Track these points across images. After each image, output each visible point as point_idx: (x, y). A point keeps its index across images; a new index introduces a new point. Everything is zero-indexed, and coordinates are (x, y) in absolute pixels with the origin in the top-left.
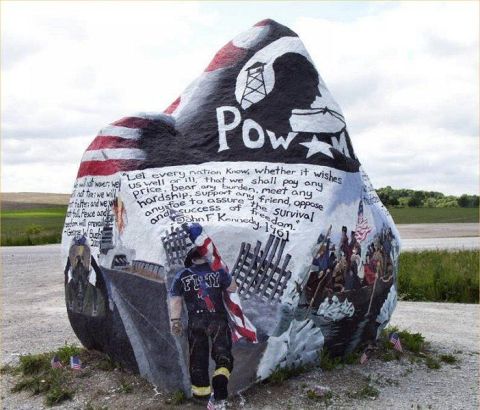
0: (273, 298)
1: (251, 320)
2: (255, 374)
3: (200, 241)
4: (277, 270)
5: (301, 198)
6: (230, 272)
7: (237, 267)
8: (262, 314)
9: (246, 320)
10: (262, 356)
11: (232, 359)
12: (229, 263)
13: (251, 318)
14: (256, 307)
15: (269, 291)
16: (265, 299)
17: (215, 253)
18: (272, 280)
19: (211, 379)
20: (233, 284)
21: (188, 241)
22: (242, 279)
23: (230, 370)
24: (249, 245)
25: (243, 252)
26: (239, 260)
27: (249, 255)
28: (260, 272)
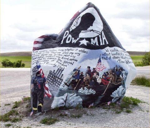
0: (57, 86)
1: (50, 92)
2: (51, 107)
3: (39, 70)
4: (59, 78)
5: (72, 58)
6: (46, 78)
7: (48, 77)
8: (54, 90)
9: (49, 91)
10: (53, 102)
11: (43, 102)
12: (46, 76)
13: (51, 91)
14: (53, 88)
15: (57, 84)
16: (55, 86)
17: (43, 73)
18: (58, 81)
19: (37, 106)
20: (47, 82)
21: (37, 69)
22: (49, 80)
23: (42, 104)
24: (52, 71)
25: (50, 73)
26: (49, 75)
27: (51, 74)
28: (54, 79)
